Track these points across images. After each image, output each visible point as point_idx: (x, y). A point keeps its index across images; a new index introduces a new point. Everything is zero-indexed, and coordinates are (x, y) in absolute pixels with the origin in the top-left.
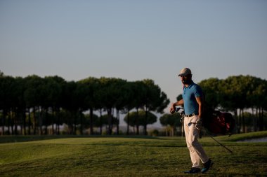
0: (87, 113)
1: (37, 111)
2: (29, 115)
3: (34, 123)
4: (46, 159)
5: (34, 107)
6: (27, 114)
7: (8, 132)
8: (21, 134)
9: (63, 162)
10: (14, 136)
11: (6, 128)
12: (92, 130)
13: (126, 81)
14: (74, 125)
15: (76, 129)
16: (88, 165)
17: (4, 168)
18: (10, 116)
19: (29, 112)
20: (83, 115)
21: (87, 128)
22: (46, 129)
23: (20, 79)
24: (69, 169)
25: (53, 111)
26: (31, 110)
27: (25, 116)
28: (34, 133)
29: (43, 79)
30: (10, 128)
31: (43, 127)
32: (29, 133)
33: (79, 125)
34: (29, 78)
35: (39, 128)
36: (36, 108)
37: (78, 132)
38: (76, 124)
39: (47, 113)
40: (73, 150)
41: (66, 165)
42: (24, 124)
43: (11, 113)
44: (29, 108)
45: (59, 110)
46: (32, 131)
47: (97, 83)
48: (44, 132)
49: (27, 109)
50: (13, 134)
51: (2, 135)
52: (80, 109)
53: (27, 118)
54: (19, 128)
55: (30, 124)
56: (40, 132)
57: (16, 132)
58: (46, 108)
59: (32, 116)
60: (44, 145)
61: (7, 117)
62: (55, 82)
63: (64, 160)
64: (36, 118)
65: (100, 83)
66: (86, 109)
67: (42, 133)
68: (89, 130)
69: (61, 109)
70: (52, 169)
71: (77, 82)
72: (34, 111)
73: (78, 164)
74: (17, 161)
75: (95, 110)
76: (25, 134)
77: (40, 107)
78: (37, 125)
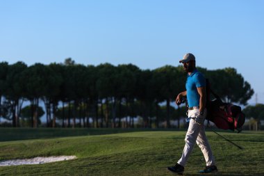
0: (163, 104)
1: (110, 102)
2: (102, 106)
3: (106, 115)
4: (125, 153)
5: (106, 97)
6: (100, 105)
7: (79, 125)
8: (93, 126)
9: (144, 157)
10: (86, 128)
11: (77, 121)
12: (168, 124)
13: (206, 69)
14: (149, 118)
15: (151, 121)
16: (171, 160)
17: (82, 162)
18: (81, 107)
19: (101, 103)
20: (158, 107)
21: (163, 120)
22: (120, 122)
23: (91, 67)
24: (150, 164)
25: (127, 102)
26: (104, 101)
27: (97, 107)
28: (107, 126)
29: (116, 68)
30: (82, 120)
31: (117, 120)
32: (102, 126)
33: (155, 118)
34: (101, 67)
35: (112, 120)
36: (109, 98)
37: (153, 126)
38: (151, 117)
39: (120, 105)
40: (153, 144)
41: (147, 160)
42: (96, 117)
43: (83, 104)
44: (102, 99)
45: (133, 102)
46: (104, 123)
47: (174, 71)
48: (117, 125)
49: (99, 100)
50: (85, 126)
51: (73, 128)
52: (156, 101)
53: (100, 110)
54: (91, 120)
55: (102, 116)
56: (113, 125)
57: (88, 125)
58: (120, 99)
59: (105, 107)
60: (122, 138)
61: (79, 108)
62: (128, 71)
63: (144, 154)
64: (108, 109)
65: (177, 72)
66: (162, 101)
67: (115, 126)
68: (165, 123)
69: (135, 100)
70: (132, 164)
71: (153, 71)
72: (107, 102)
73: (160, 159)
74: (94, 155)
76: (98, 127)
77: (113, 98)
78: (110, 117)
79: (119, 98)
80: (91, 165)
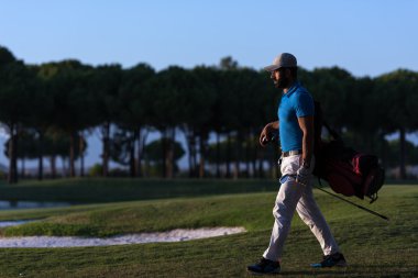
0: (393, 137)
7: (245, 174)
9: (366, 230)
10: (258, 180)
11: (243, 166)
12: (403, 171)
16: (413, 236)
18: (249, 143)
20: (385, 142)
21: (393, 166)
24: (377, 242)
29: (310, 74)
30: (251, 166)
41: (371, 234)
43: (252, 137)
45: (341, 133)
47: (414, 80)
50: (255, 175)
51: (235, 179)
52: (380, 131)
54: (266, 165)
57: (260, 173)
61: (245, 145)
63: (366, 225)
66: (391, 131)
68: (396, 171)
69: (344, 130)
70: (345, 241)
71: (376, 79)
75: (411, 132)
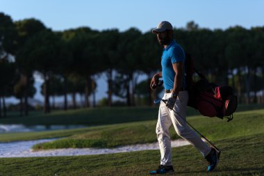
1: (243, 73)
2: (233, 79)
3: (239, 89)
5: (238, 67)
6: (230, 77)
19: (232, 74)
22: (255, 98)
23: (219, 32)
26: (235, 72)
27: (227, 80)
29: (248, 31)
31: (252, 94)
34: (231, 30)
35: (246, 95)
36: (241, 68)
39: (255, 76)
44: (232, 69)
48: (252, 100)
49: (229, 71)
53: (230, 82)
56: (247, 100)
58: (255, 69)
59: (236, 79)
64: (241, 81)
67: (249, 102)
72: (239, 73)
77: (246, 67)
78: (243, 91)
79: (253, 67)
80: (226, 148)
